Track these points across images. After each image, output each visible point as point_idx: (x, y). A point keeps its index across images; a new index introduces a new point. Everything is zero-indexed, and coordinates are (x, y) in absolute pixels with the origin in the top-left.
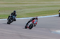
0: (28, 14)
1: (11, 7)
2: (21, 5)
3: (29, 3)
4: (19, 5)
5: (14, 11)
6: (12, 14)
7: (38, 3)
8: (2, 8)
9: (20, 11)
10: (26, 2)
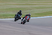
0: (37, 14)
1: (22, 8)
2: (31, 6)
3: (38, 5)
4: (29, 6)
5: (20, 11)
6: (18, 13)
7: (45, 4)
8: (14, 8)
9: (30, 11)
10: (35, 3)
